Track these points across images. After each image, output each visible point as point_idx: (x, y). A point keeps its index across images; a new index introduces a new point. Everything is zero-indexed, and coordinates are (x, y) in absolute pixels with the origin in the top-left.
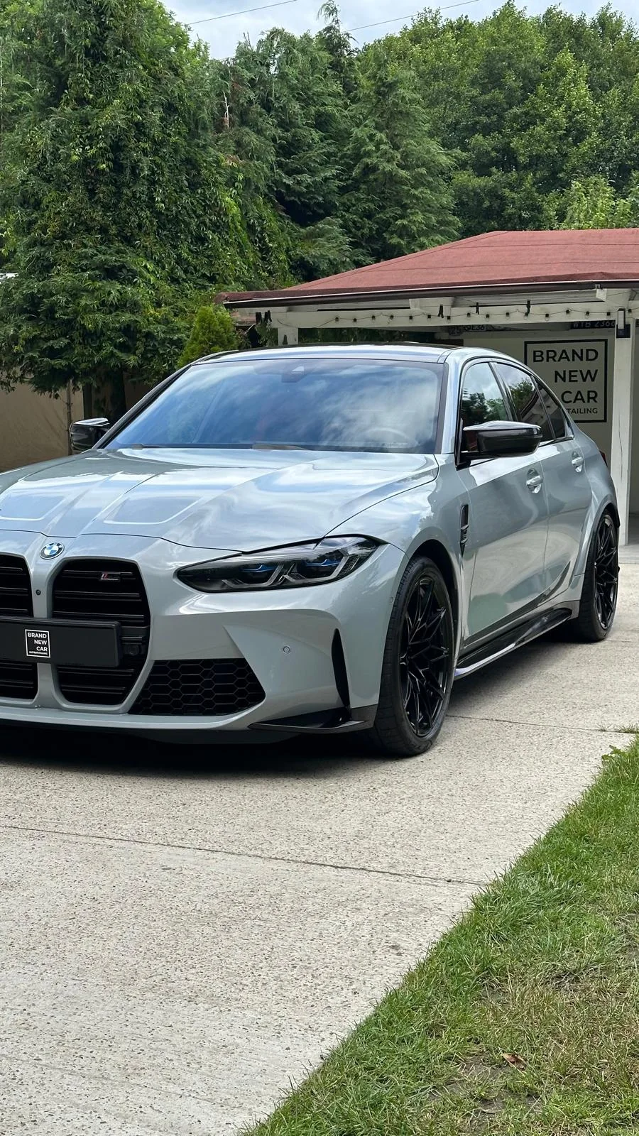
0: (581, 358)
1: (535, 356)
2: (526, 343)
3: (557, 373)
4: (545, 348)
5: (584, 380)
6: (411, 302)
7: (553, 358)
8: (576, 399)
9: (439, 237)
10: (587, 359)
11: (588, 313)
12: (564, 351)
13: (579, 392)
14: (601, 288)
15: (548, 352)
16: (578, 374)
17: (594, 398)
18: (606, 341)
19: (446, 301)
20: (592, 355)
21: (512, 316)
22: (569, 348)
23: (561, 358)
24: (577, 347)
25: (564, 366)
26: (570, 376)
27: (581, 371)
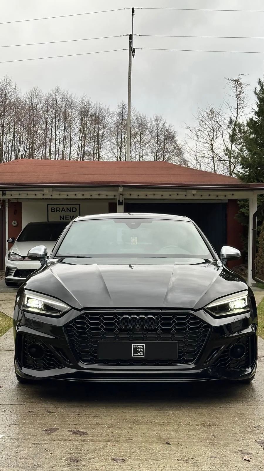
0: (70, 211)
1: (51, 210)
2: (48, 204)
3: (61, 217)
4: (55, 206)
6: (45, 189)
7: (59, 210)
10: (73, 211)
11: (107, 195)
12: (63, 208)
14: (122, 187)
15: (57, 208)
16: (69, 217)
18: (80, 204)
20: (74, 210)
21: (77, 195)
22: (65, 207)
23: (62, 211)
24: (69, 207)
25: (63, 214)
26: (66, 218)
27: (70, 216)
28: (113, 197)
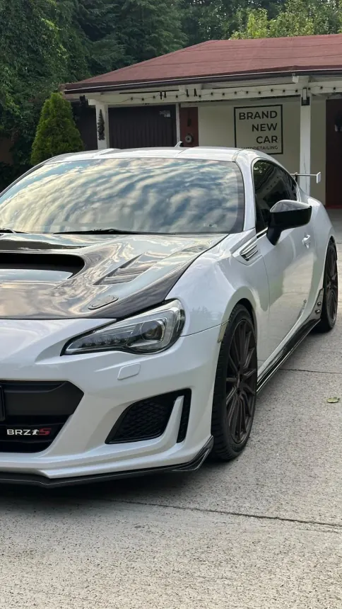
0: (267, 117)
1: (240, 116)
2: (235, 108)
3: (253, 126)
4: (245, 111)
5: (270, 129)
6: (180, 87)
7: (251, 117)
8: (265, 141)
9: (175, 45)
10: (271, 117)
11: (284, 91)
12: (257, 113)
13: (267, 137)
14: (296, 75)
15: (248, 113)
16: (266, 126)
17: (275, 140)
18: (281, 105)
19: (197, 86)
20: (273, 114)
21: (238, 94)
22: (260, 110)
23: (256, 117)
24: (265, 110)
25: (257, 121)
26: (261, 127)
27: (267, 124)
28: (294, 93)
